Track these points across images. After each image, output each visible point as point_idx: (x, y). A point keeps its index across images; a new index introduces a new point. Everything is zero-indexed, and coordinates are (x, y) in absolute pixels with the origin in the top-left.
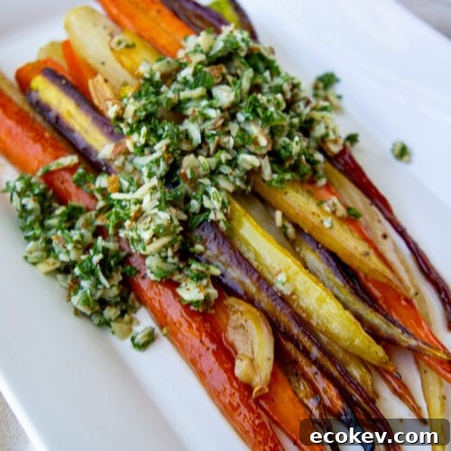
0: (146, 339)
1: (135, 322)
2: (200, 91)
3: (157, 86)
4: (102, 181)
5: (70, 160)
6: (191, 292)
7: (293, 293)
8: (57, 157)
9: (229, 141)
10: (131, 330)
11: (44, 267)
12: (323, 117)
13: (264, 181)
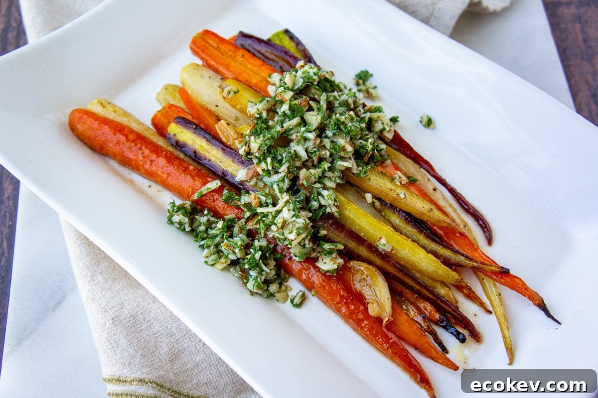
0: (301, 300)
1: (289, 288)
2: (296, 120)
3: (265, 122)
4: (245, 199)
5: (215, 184)
6: (328, 264)
7: (392, 250)
8: (205, 184)
9: (326, 153)
10: (288, 295)
11: (220, 266)
12: (378, 117)
13: (353, 174)
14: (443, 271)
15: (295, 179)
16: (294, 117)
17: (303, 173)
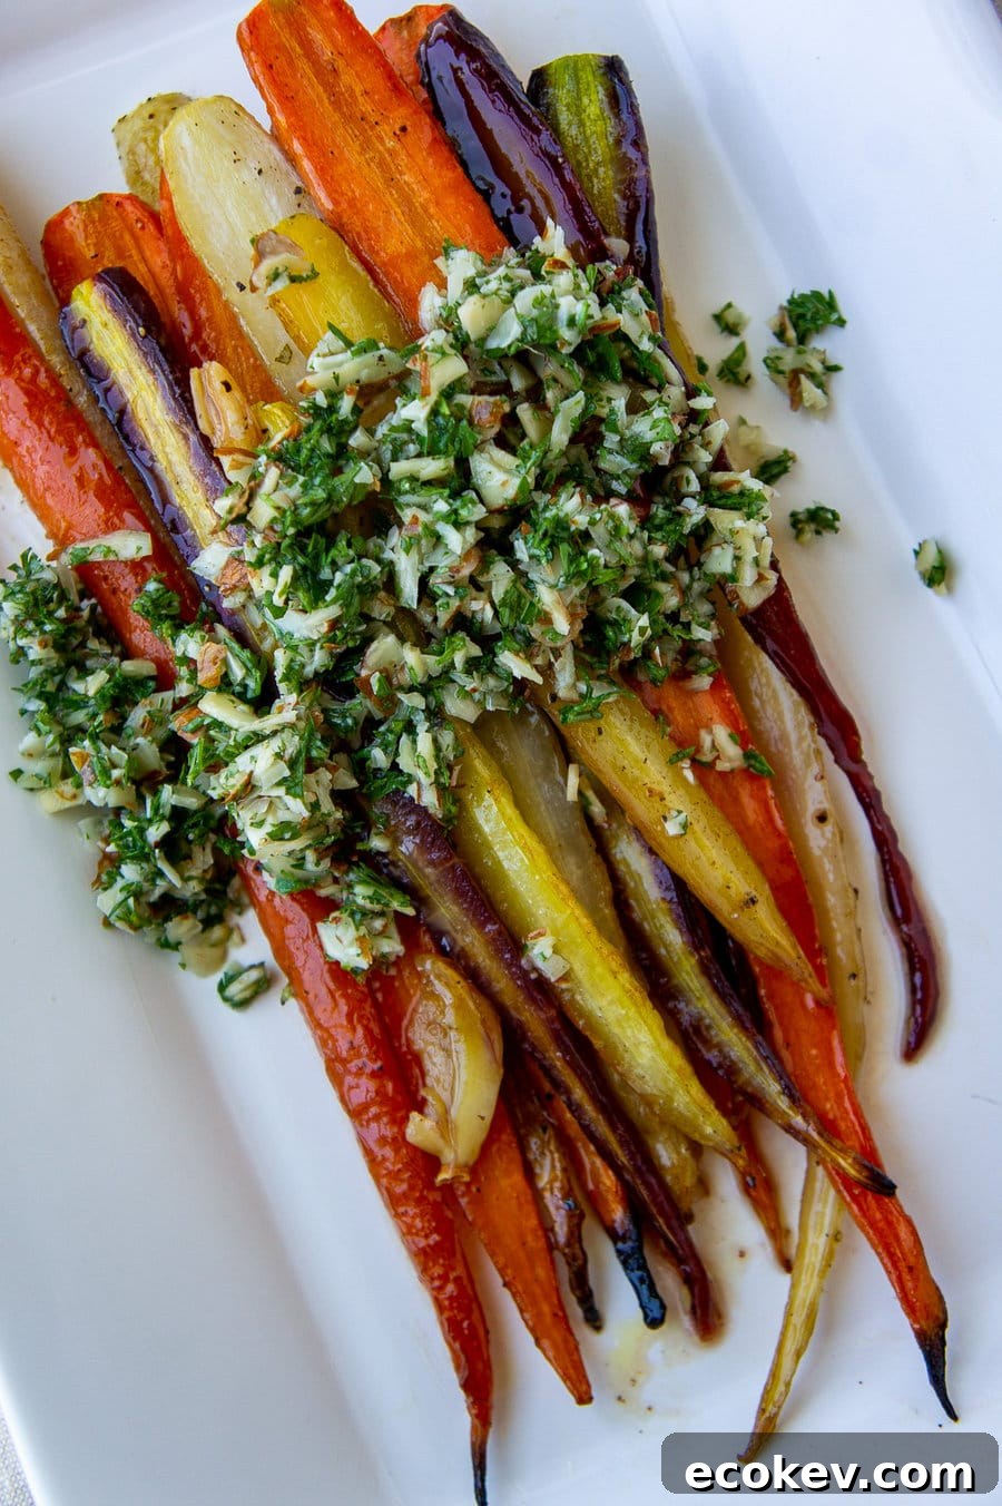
0: (247, 994)
1: (235, 937)
2: (431, 467)
3: (340, 432)
4: (190, 644)
6: (342, 943)
7: (565, 978)
9: (483, 609)
10: (224, 957)
11: (49, 802)
12: (733, 532)
13: (554, 697)
14: (689, 1099)
15: (348, 657)
16: (433, 452)
17: (384, 647)
